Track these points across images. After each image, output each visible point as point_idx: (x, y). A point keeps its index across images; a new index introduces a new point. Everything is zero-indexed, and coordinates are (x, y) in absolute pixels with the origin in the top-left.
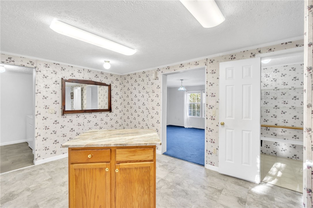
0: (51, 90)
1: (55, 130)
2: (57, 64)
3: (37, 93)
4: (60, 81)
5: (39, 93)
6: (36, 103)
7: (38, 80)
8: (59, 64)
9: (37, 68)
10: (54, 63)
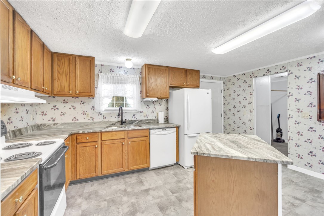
0: (304, 91)
1: (311, 139)
2: (311, 58)
3: (289, 96)
4: (316, 78)
5: (291, 95)
6: (288, 106)
7: (289, 83)
8: (314, 57)
9: (288, 71)
10: (308, 58)
